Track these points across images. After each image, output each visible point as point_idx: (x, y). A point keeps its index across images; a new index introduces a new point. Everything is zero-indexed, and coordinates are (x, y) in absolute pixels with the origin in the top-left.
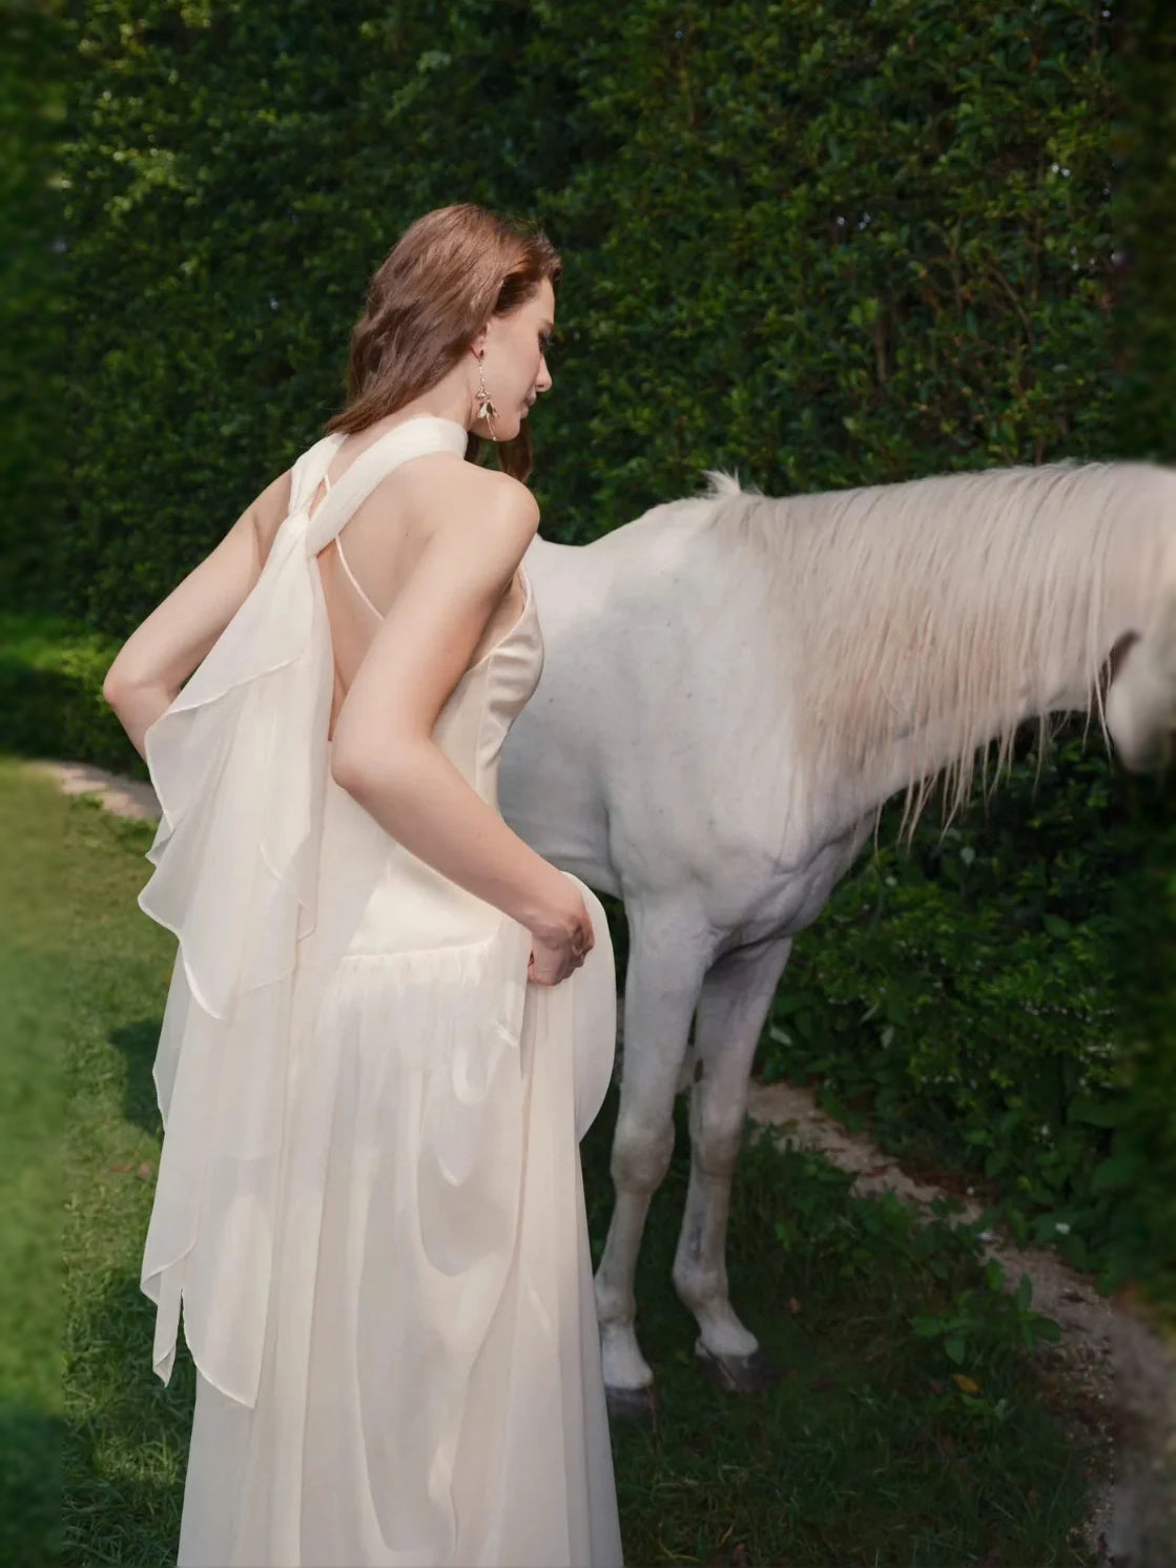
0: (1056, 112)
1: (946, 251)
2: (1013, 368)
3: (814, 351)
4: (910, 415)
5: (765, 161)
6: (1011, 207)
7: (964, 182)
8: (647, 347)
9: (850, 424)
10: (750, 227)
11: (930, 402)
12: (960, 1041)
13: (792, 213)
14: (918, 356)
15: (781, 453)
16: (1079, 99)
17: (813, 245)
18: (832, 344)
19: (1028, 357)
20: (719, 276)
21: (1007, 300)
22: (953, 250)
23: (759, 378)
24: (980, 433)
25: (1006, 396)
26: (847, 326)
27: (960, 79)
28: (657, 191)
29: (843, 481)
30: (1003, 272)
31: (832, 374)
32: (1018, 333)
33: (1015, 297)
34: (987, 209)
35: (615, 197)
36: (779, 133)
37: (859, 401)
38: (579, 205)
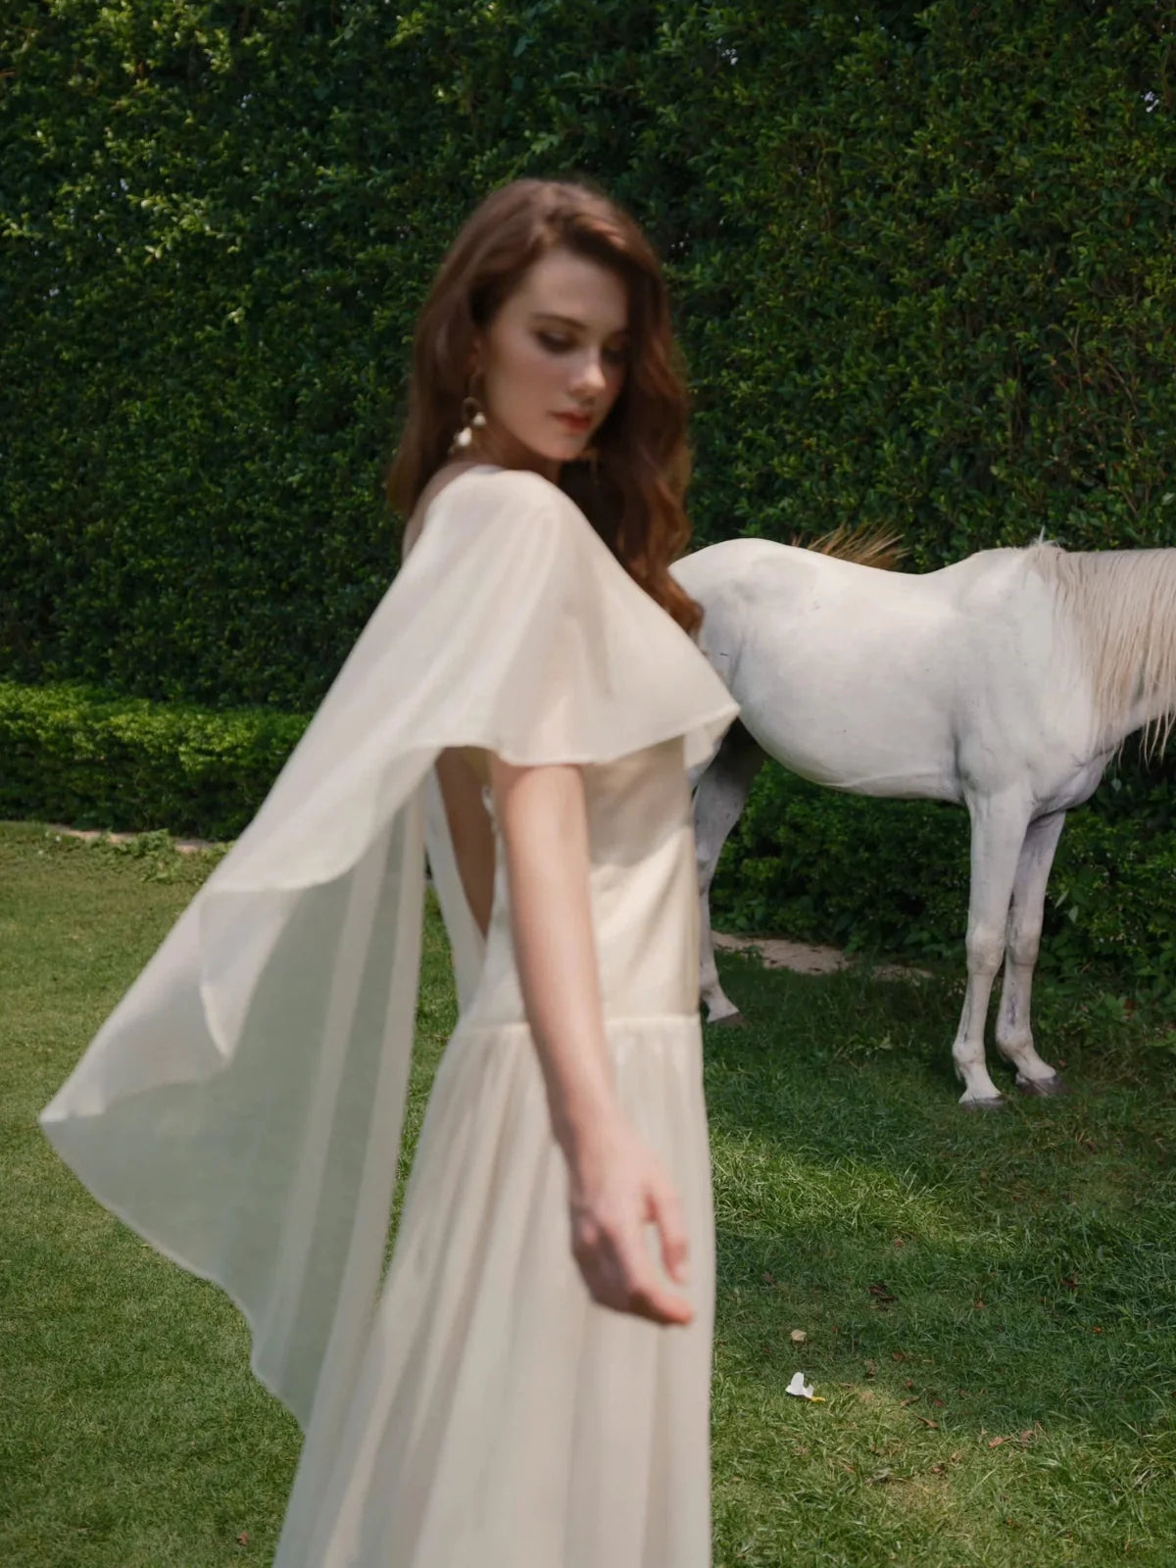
0: (1149, 261)
1: (1068, 346)
2: (1127, 432)
3: (957, 414)
4: (1046, 464)
5: (903, 264)
6: (1120, 321)
7: (1082, 298)
8: (788, 405)
9: (994, 470)
10: (892, 315)
11: (1059, 456)
12: (1124, 910)
13: (934, 308)
14: (1049, 421)
15: (932, 494)
16: (1165, 253)
18: (978, 410)
19: (1136, 425)
20: (861, 350)
21: (1116, 383)
22: (1075, 347)
23: (903, 431)
24: (1101, 477)
25: (1121, 452)
26: (991, 398)
28: (792, 277)
29: (988, 513)
30: (1116, 365)
31: (976, 433)
32: (1125, 406)
33: (1122, 381)
34: (1102, 321)
35: (748, 277)
36: (919, 246)
37: (1005, 453)
38: (709, 279)
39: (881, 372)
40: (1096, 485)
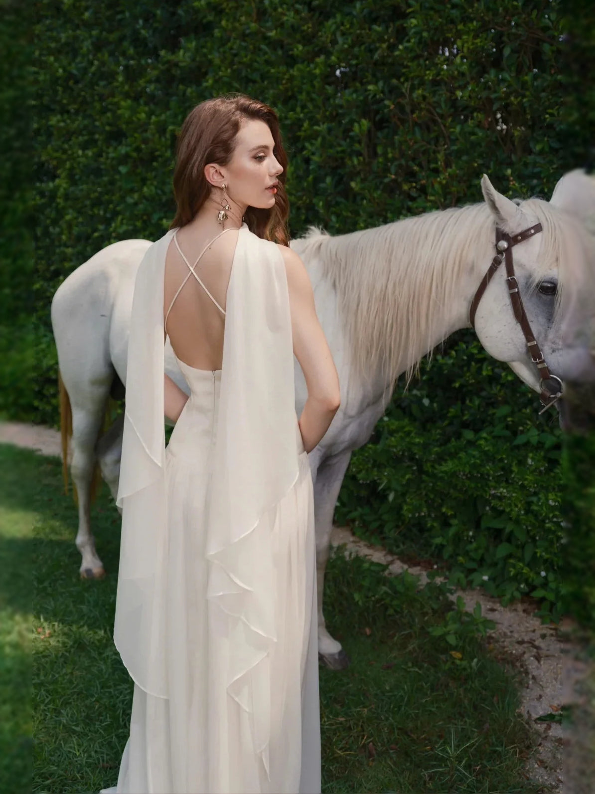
0: (460, 27)
1: (402, 95)
2: (440, 156)
3: (331, 146)
4: (386, 180)
5: (299, 42)
7: (413, 59)
9: (353, 184)
10: (292, 78)
11: (395, 175)
12: (426, 495)
13: (317, 71)
14: (389, 150)
15: (315, 201)
16: (472, 20)
17: (330, 89)
18: (343, 143)
19: (447, 152)
20: (275, 103)
21: (436, 122)
22: (407, 95)
23: (299, 159)
24: (423, 190)
25: (436, 171)
26: (351, 134)
27: (409, 6)
28: (235, 55)
29: (349, 214)
30: (434, 108)
31: (342, 159)
32: (441, 139)
33: (440, 120)
34: (426, 75)
35: (210, 57)
36: (307, 27)
37: (359, 173)
38: (188, 60)
39: (286, 118)
40: (420, 196)
